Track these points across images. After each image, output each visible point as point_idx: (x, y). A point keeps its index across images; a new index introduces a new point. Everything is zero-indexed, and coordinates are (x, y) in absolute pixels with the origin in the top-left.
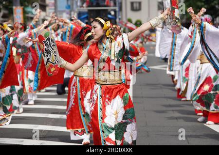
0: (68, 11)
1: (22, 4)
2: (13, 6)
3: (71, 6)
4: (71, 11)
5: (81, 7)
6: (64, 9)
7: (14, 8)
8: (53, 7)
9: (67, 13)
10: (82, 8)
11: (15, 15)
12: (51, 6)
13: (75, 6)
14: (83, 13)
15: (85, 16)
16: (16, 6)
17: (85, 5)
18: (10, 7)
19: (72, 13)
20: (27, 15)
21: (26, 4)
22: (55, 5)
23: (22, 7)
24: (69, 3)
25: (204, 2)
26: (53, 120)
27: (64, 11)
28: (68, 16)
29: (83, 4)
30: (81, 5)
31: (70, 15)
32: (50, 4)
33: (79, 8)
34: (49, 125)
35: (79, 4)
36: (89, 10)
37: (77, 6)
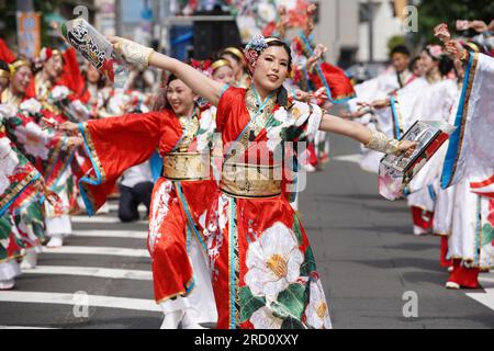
0: (146, 23)
1: (37, 7)
2: (15, 10)
3: (154, 13)
4: (153, 25)
5: (177, 15)
6: (137, 18)
7: (19, 15)
8: (112, 15)
9: (145, 29)
10: (180, 18)
11: (20, 34)
12: (108, 12)
13: (162, 13)
14: (183, 30)
15: (188, 35)
16: (23, 10)
17: (187, 10)
18: (9, 13)
19: (157, 28)
20: (49, 33)
21: (48, 6)
22: (117, 9)
23: (39, 14)
24: (150, 5)
25: (468, 4)
26: (109, 282)
27: (136, 25)
28: (147, 35)
29: (182, 7)
30: (178, 10)
31: (152, 32)
32: (105, 8)
33: (173, 18)
34: (100, 294)
35: (173, 7)
36: (197, 23)
37: (168, 12)
